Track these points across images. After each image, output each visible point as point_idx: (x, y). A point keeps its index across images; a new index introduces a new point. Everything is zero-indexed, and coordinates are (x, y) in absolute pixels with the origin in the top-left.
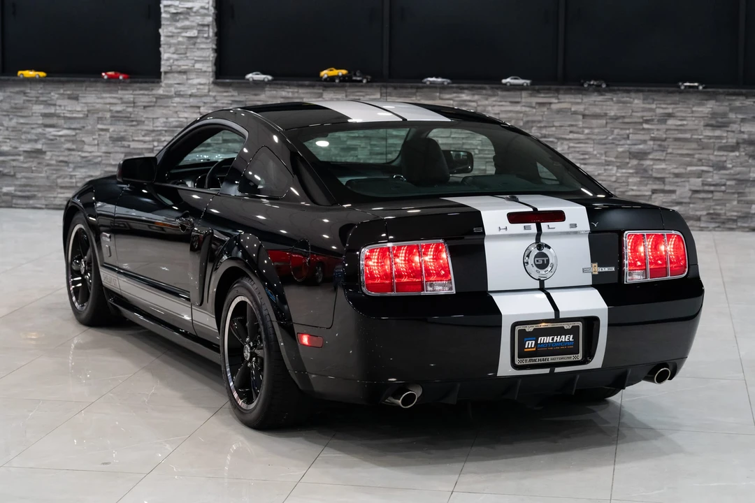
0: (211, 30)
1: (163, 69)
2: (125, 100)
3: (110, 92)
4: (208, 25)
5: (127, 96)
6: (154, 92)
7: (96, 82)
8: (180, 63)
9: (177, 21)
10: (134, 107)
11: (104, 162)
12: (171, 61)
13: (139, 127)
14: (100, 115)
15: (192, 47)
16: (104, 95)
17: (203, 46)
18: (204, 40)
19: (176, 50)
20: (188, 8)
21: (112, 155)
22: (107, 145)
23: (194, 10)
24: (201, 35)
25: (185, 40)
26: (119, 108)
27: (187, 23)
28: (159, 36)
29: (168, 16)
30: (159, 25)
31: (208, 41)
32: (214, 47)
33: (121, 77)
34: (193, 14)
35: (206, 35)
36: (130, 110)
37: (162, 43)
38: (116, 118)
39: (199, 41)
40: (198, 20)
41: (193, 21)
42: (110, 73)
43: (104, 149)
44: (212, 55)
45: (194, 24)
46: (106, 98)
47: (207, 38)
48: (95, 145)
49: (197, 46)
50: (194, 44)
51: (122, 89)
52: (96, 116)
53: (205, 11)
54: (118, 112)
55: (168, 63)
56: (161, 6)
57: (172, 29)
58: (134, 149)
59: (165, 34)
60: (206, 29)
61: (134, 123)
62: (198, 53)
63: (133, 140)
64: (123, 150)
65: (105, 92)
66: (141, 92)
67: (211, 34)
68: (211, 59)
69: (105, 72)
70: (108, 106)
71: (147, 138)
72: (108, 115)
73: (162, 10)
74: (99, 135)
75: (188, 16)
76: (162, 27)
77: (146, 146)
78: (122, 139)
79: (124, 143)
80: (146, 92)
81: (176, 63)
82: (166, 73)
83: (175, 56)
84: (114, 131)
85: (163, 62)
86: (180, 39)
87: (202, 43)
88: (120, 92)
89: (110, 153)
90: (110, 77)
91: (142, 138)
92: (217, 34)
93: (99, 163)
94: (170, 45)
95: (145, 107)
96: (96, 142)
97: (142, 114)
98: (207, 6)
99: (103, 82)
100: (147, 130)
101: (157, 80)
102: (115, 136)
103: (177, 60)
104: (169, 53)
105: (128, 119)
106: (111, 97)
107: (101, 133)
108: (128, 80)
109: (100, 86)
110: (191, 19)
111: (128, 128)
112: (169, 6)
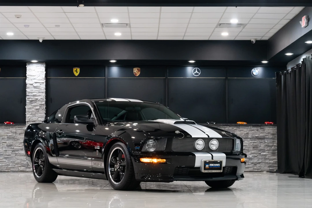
0: (44, 107)
1: (26, 121)
2: (12, 132)
3: (7, 129)
4: (43, 105)
5: (13, 130)
6: (23, 128)
7: (2, 125)
8: (33, 118)
9: (32, 103)
10: (16, 134)
11: (4, 154)
12: (30, 117)
13: (17, 141)
14: (3, 137)
15: (38, 112)
16: (5, 130)
17: (41, 112)
18: (42, 110)
19: (32, 113)
20: (36, 99)
21: (7, 151)
22: (5, 148)
23: (38, 99)
24: (41, 108)
25: (35, 110)
26: (10, 135)
27: (35, 104)
28: (25, 109)
29: (29, 102)
30: (25, 105)
31: (43, 110)
32: (45, 112)
33: (11, 123)
34: (38, 101)
35: (42, 108)
36: (14, 135)
37: (26, 111)
38: (9, 138)
39: (40, 110)
40: (40, 103)
41: (38, 103)
42: (7, 122)
43: (4, 149)
44: (45, 115)
45: (38, 104)
46: (6, 131)
47: (42, 109)
48: (1, 148)
49: (39, 112)
50: (38, 111)
51: (11, 128)
52: (2, 137)
53: (42, 100)
54: (10, 136)
55: (29, 118)
56: (26, 98)
57: (30, 106)
58: (15, 149)
59: (28, 108)
60: (43, 106)
61: (16, 140)
62: (40, 115)
63: (15, 146)
64: (11, 149)
65: (5, 129)
66: (19, 129)
67: (44, 108)
68: (44, 116)
69: (5, 122)
70: (6, 134)
71: (20, 145)
72: (6, 137)
73: (27, 100)
74: (3, 144)
75: (36, 102)
76: (27, 105)
77: (20, 148)
78: (11, 145)
79: (11, 147)
80: (20, 129)
81: (31, 118)
82: (28, 122)
83: (31, 116)
84: (8, 143)
85: (26, 118)
86: (33, 110)
87: (41, 111)
88: (11, 129)
89: (6, 151)
90: (7, 123)
91: (19, 145)
92: (46, 108)
93: (2, 155)
94: (29, 112)
95: (20, 134)
96: (1, 147)
97: (19, 136)
98: (43, 98)
99: (5, 125)
100: (20, 142)
101: (24, 124)
102: (9, 145)
103: (32, 117)
104: (29, 115)
105: (14, 138)
106: (7, 131)
107: (3, 143)
108: (14, 125)
109: (3, 127)
110: (37, 102)
111: (14, 141)
112: (29, 98)
